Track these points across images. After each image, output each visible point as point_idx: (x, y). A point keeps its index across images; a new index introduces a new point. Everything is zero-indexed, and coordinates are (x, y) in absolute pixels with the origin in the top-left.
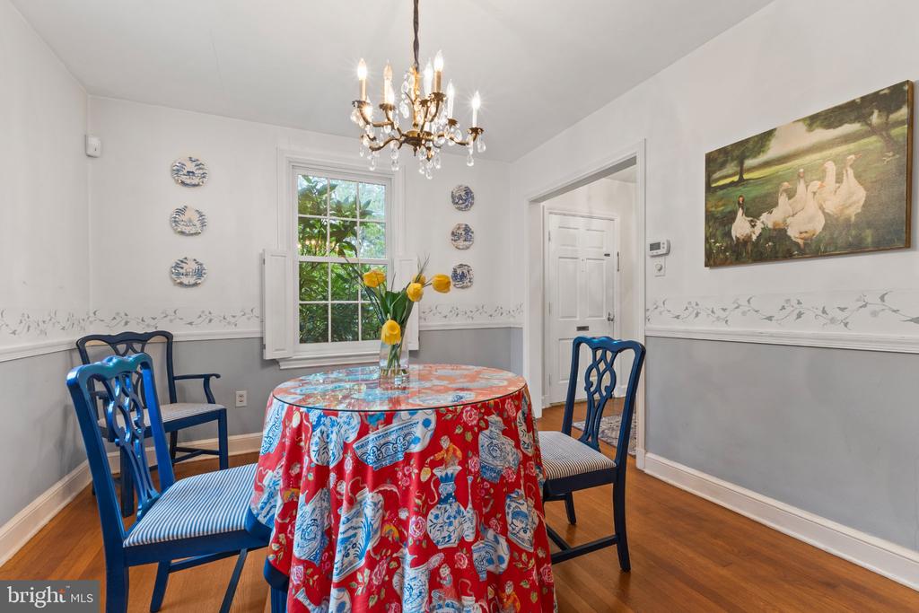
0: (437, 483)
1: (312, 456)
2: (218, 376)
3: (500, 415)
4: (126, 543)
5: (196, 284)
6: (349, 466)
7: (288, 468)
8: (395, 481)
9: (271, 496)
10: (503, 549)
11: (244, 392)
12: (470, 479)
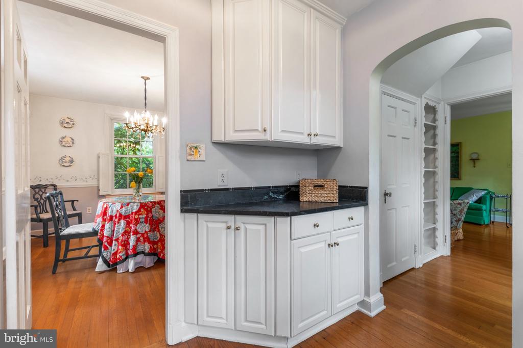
0: (140, 219)
1: (109, 213)
2: (77, 201)
3: (160, 205)
4: (61, 234)
5: (70, 166)
6: (118, 215)
7: (103, 217)
8: (129, 218)
9: (99, 224)
10: (158, 235)
11: (90, 208)
12: (149, 219)
